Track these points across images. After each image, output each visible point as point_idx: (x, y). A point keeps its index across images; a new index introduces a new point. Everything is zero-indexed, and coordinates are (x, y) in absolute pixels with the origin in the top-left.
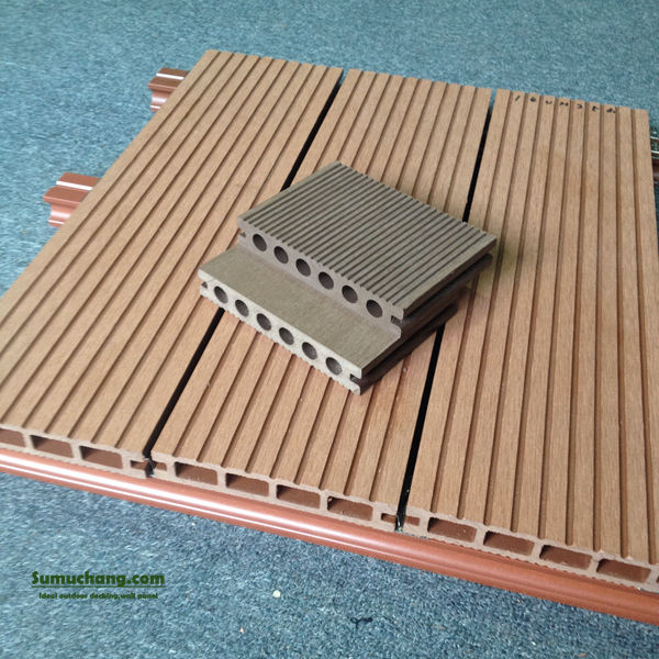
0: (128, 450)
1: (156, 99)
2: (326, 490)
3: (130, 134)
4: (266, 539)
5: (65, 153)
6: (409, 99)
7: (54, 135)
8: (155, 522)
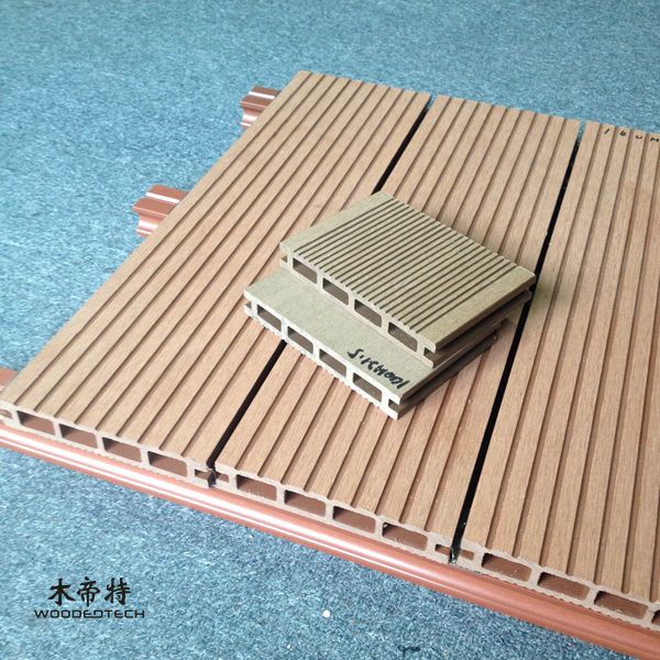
0: (194, 460)
1: (246, 117)
2: (382, 516)
3: (220, 149)
4: (320, 558)
5: (156, 165)
6: (496, 127)
7: (147, 147)
8: (214, 531)
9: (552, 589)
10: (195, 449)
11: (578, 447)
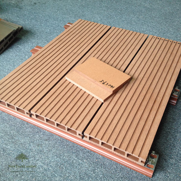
0: (26, 110)
2: (67, 126)
9: (105, 146)
10: (27, 108)
11: (119, 114)
